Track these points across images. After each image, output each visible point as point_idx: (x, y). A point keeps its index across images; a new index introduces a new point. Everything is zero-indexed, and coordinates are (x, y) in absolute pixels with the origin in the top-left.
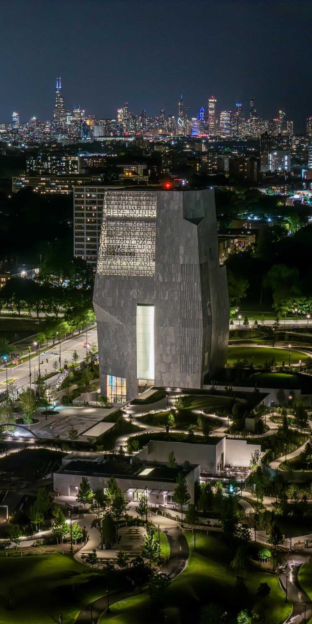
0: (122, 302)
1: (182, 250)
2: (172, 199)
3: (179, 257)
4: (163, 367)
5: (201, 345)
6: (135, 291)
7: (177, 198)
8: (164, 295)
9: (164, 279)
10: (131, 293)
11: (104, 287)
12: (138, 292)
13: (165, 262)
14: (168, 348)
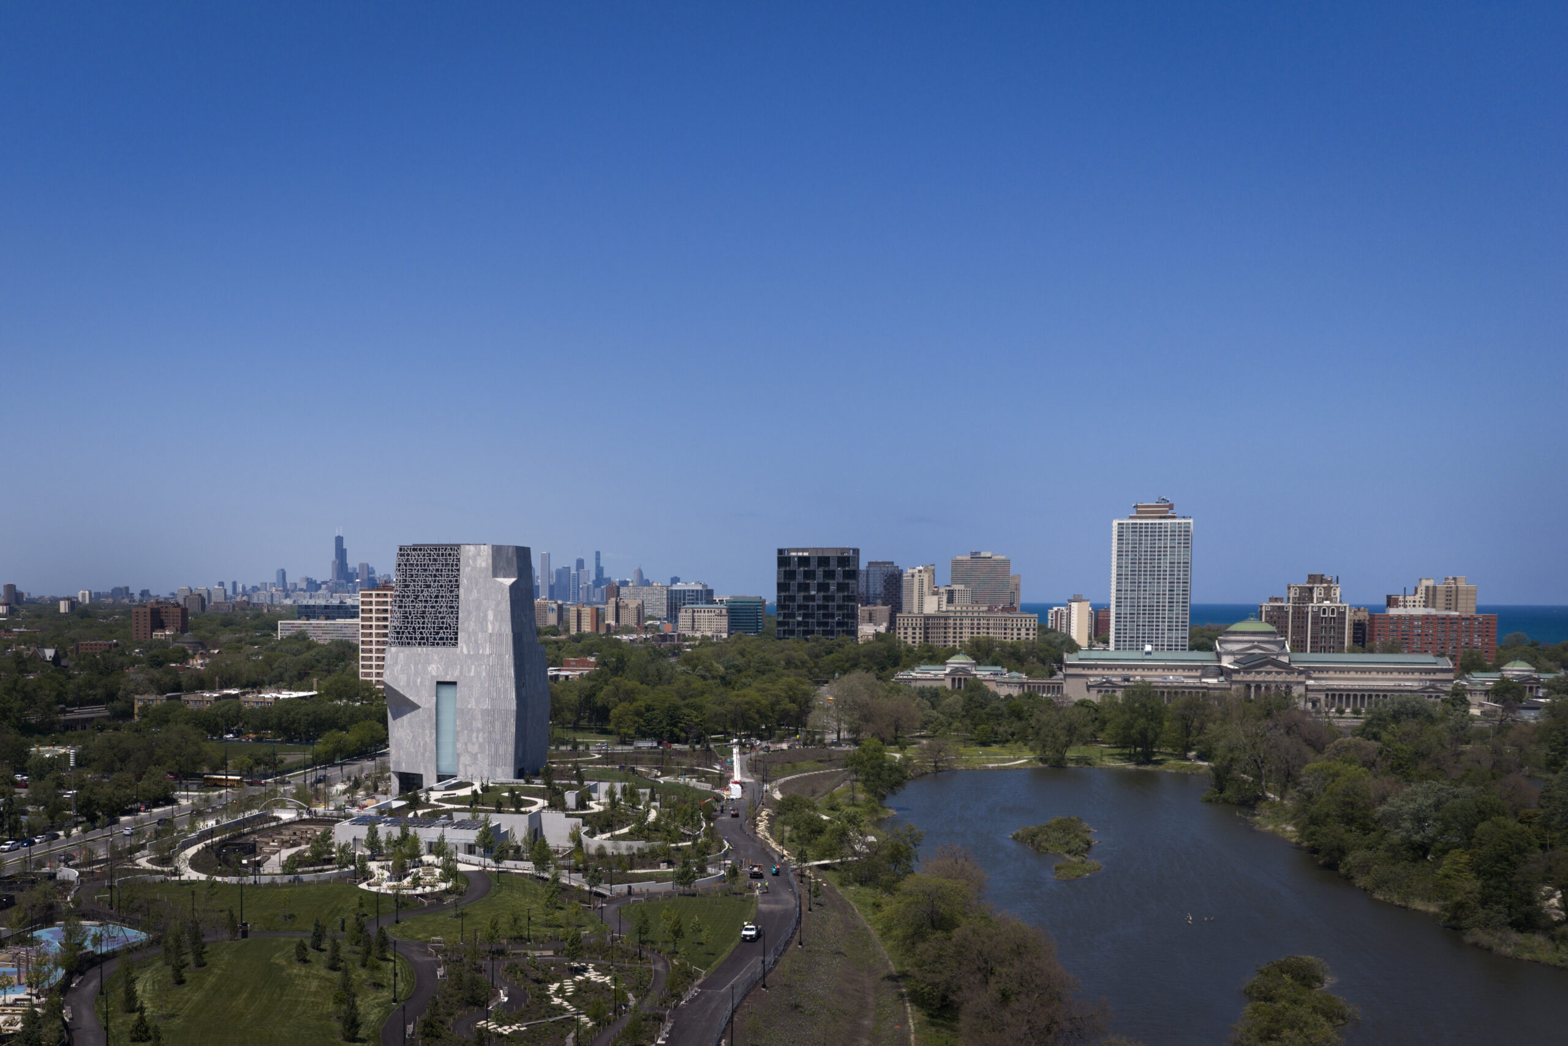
0: (419, 681)
1: (491, 615)
2: (479, 554)
3: (487, 624)
4: (468, 758)
5: (513, 729)
6: (434, 666)
7: (485, 553)
8: (470, 671)
9: (469, 651)
10: (430, 669)
11: (396, 663)
12: (438, 668)
13: (471, 630)
14: (474, 735)
